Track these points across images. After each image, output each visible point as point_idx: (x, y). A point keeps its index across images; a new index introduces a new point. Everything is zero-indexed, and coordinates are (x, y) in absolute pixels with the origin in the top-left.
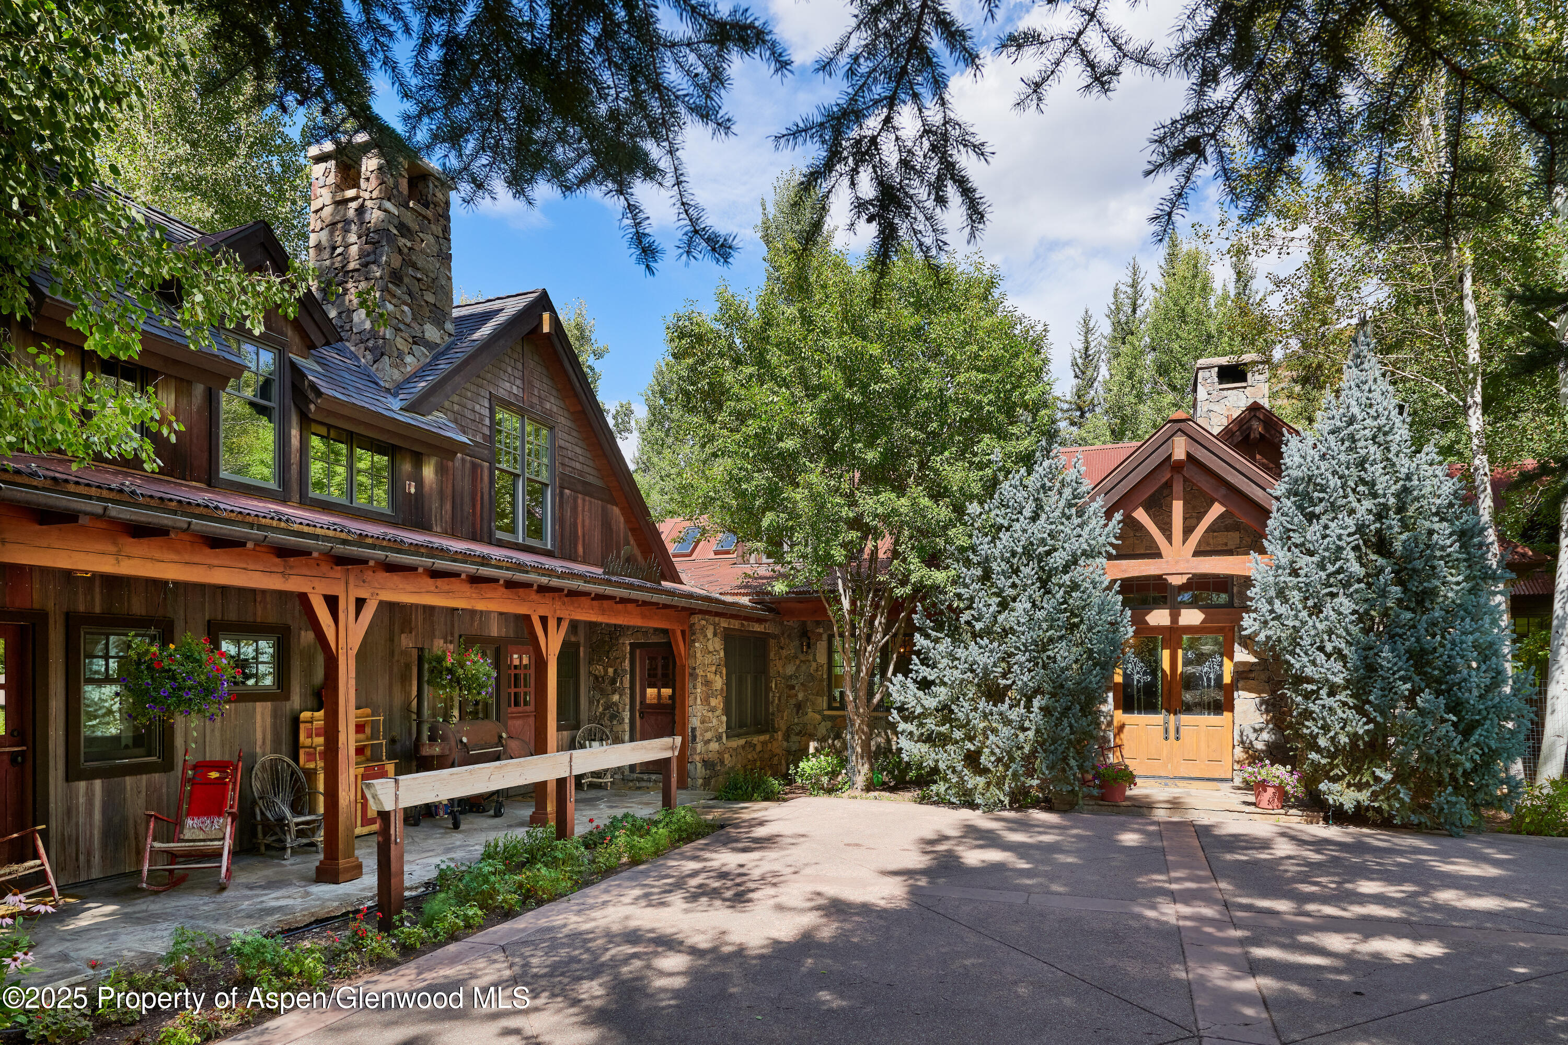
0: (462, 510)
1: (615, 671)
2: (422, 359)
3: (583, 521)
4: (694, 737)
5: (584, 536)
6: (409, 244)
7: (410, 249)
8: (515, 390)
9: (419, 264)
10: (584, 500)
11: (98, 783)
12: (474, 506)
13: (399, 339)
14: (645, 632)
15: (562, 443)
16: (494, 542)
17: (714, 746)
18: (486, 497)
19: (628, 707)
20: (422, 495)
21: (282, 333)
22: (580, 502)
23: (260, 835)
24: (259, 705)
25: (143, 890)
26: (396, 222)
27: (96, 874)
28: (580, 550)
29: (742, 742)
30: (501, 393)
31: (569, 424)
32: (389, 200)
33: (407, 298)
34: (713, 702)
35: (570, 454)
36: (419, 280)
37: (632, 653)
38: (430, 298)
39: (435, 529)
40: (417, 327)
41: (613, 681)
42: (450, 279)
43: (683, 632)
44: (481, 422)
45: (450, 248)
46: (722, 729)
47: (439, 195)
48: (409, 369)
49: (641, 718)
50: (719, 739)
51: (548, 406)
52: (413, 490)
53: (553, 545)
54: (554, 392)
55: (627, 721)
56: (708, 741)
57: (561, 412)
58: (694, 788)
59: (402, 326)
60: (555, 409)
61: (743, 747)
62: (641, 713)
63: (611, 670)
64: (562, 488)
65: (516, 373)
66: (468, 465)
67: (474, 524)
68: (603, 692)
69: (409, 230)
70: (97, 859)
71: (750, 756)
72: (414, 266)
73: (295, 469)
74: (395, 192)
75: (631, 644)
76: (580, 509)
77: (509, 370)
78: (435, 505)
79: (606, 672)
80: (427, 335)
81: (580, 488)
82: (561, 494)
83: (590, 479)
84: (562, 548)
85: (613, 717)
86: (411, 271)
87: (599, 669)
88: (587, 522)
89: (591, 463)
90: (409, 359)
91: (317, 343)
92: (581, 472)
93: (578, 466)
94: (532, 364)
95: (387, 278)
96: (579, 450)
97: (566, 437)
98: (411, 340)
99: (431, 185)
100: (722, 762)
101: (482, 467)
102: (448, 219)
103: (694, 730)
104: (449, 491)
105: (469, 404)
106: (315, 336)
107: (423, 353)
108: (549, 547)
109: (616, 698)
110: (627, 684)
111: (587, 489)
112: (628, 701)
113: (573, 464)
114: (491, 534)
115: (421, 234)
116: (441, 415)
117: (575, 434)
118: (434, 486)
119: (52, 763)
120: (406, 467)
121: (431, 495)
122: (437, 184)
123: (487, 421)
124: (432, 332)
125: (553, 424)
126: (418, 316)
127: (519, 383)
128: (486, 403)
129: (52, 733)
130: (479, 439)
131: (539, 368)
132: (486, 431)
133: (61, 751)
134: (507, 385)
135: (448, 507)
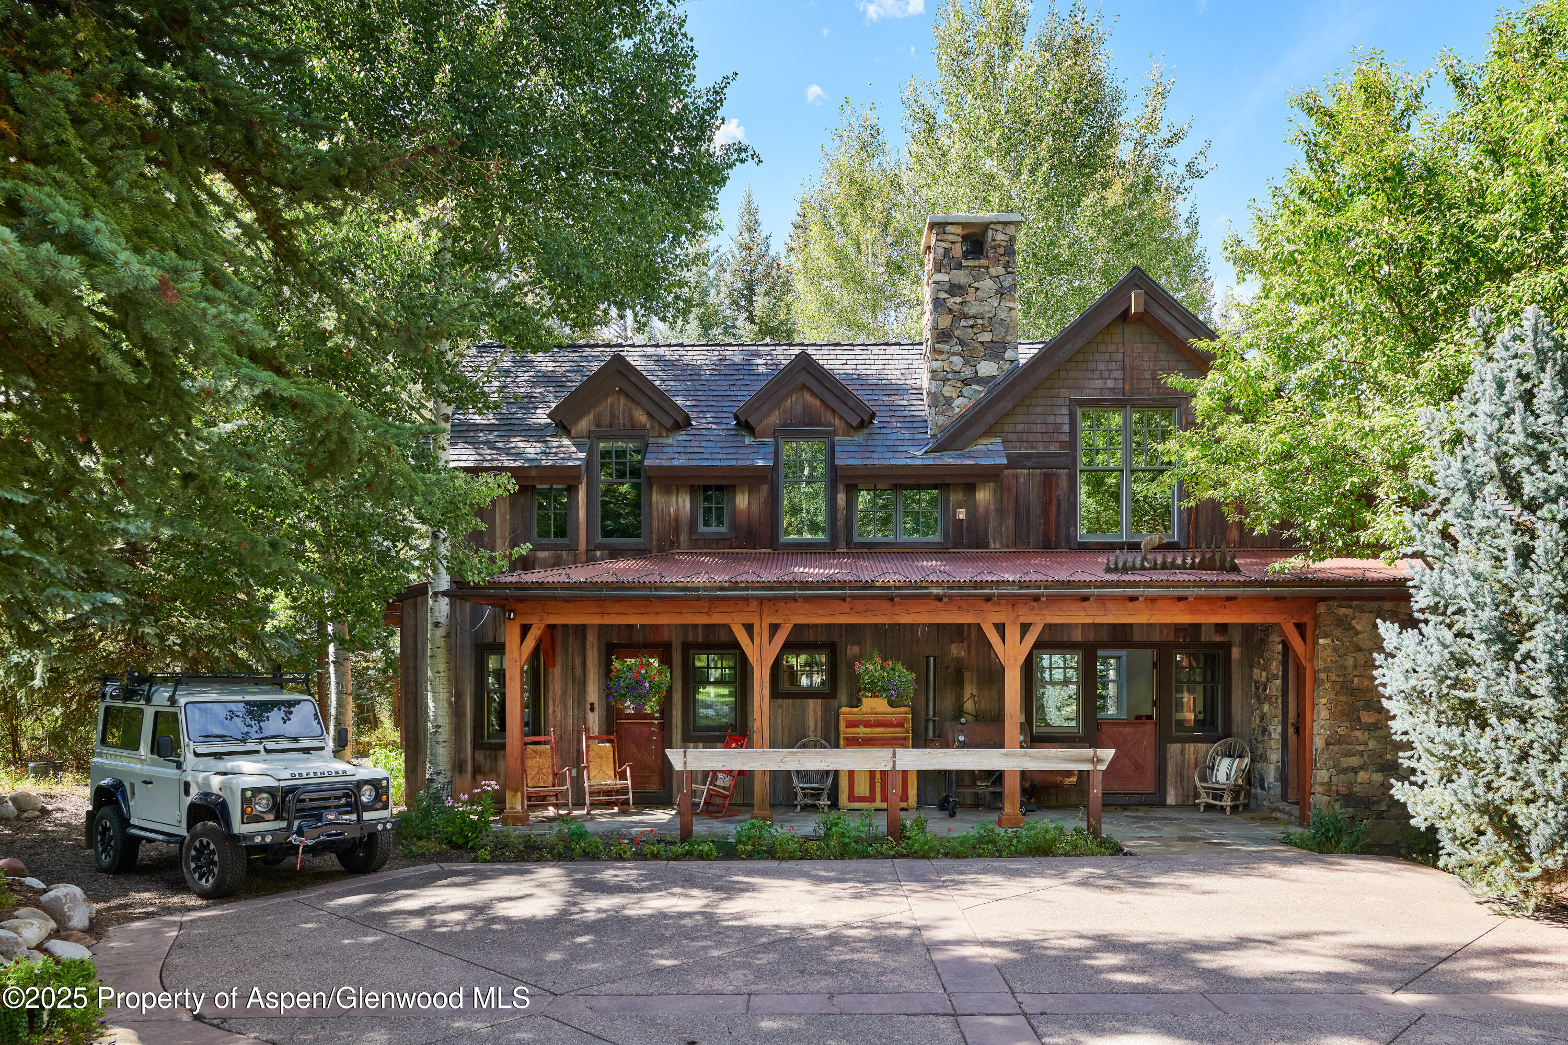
0: (1028, 522)
1: (1267, 677)
2: (975, 396)
6: (960, 300)
7: (962, 303)
8: (1110, 384)
9: (973, 313)
12: (1046, 516)
13: (947, 388)
16: (1073, 546)
18: (1064, 504)
19: (1277, 720)
20: (976, 518)
21: (827, 425)
24: (811, 701)
26: (946, 287)
30: (1089, 393)
33: (957, 349)
34: (1368, 717)
36: (972, 327)
38: (984, 336)
40: (968, 369)
41: (1265, 688)
44: (1056, 432)
47: (1002, 237)
48: (957, 410)
49: (1297, 733)
52: (963, 516)
53: (1179, 536)
54: (1181, 365)
55: (1275, 736)
56: (1353, 770)
59: (951, 375)
62: (1295, 726)
63: (1264, 675)
65: (1112, 366)
66: (1038, 477)
67: (1046, 534)
68: (1259, 700)
69: (960, 287)
72: (967, 316)
73: (841, 524)
74: (945, 261)
75: (1282, 642)
77: (1102, 366)
78: (993, 524)
79: (1261, 676)
80: (981, 373)
84: (1195, 537)
86: (963, 322)
90: (958, 402)
91: (853, 423)
94: (1139, 347)
95: (934, 339)
98: (960, 385)
99: (990, 233)
101: (1057, 476)
102: (1012, 254)
103: (1316, 751)
104: (1011, 505)
105: (1040, 419)
107: (975, 391)
108: (1176, 538)
110: (1276, 692)
112: (1279, 712)
115: (976, 285)
116: (997, 440)
118: (992, 507)
119: (674, 730)
120: (956, 496)
121: (987, 516)
122: (999, 227)
123: (1066, 428)
124: (987, 368)
125: (1177, 402)
126: (970, 360)
127: (1117, 374)
128: (1065, 411)
129: (674, 713)
130: (1053, 448)
131: (1153, 348)
132: (1066, 438)
133: (679, 724)
134: (1099, 383)
135: (1010, 522)
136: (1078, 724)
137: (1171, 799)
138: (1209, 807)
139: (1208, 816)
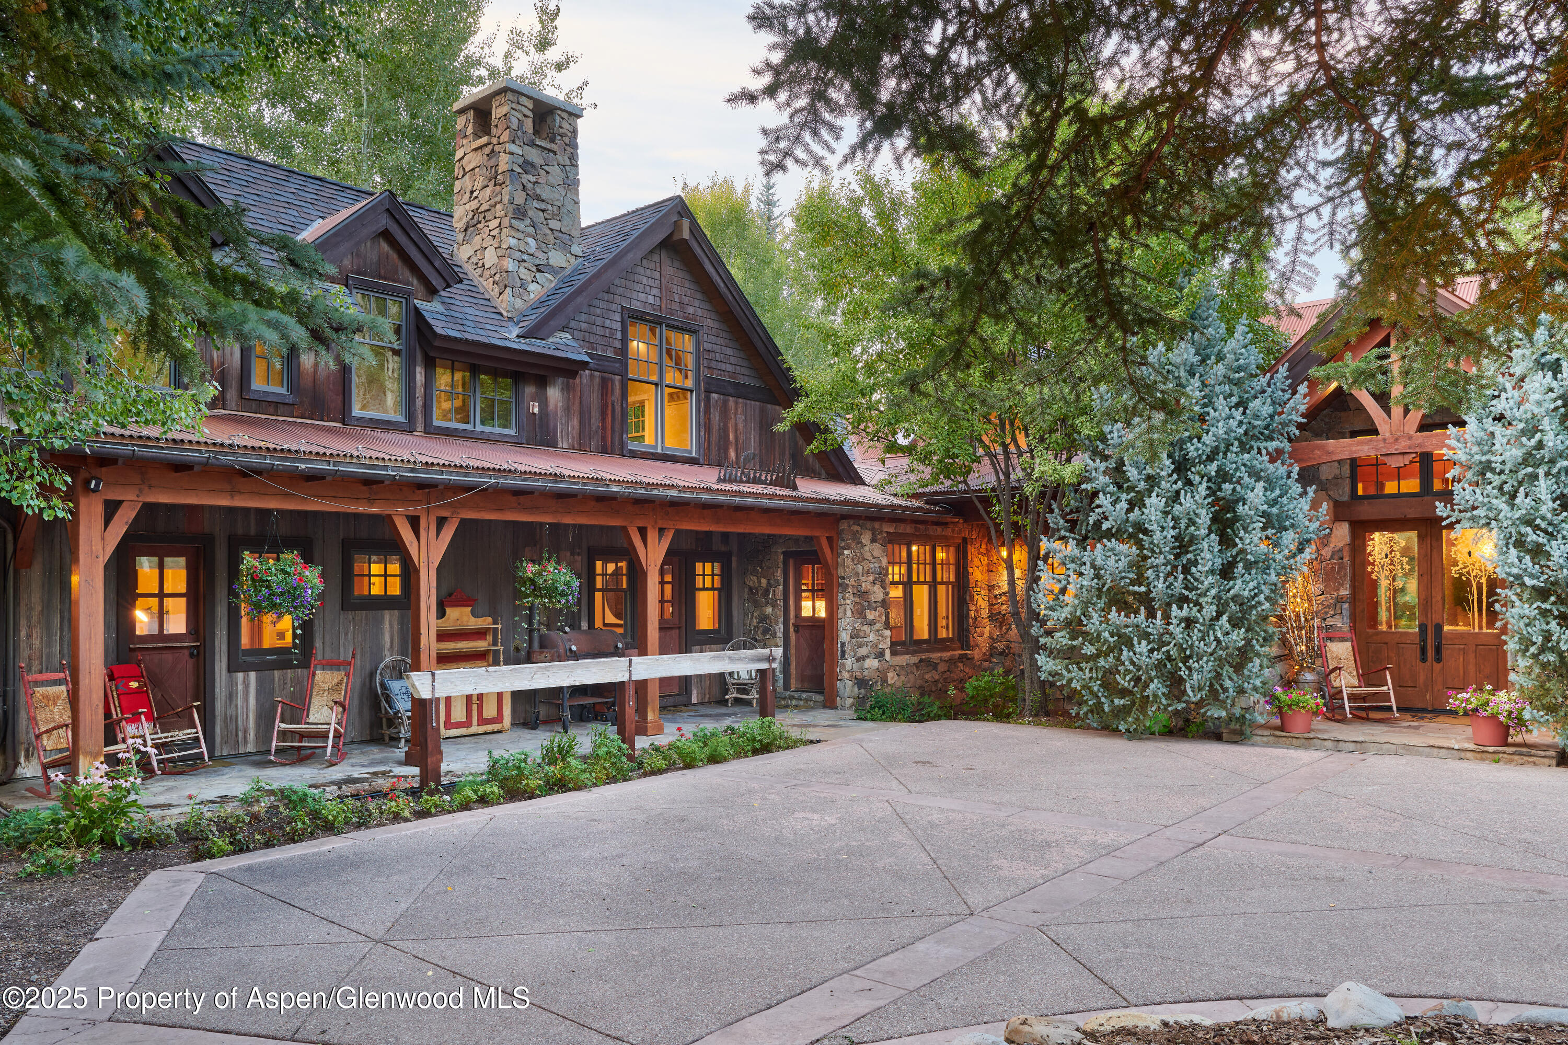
0: (590, 425)
1: (768, 583)
2: (547, 285)
3: (736, 425)
4: (843, 652)
5: (737, 441)
6: (533, 179)
7: (534, 183)
8: (651, 300)
9: (544, 196)
10: (737, 403)
11: (252, 675)
12: (603, 420)
13: (522, 270)
14: (796, 540)
15: (708, 346)
16: (625, 453)
17: (872, 663)
18: (618, 410)
19: (781, 620)
20: (547, 414)
21: (409, 284)
22: (731, 404)
23: (385, 726)
24: (387, 614)
25: (271, 762)
26: (521, 161)
27: (251, 748)
28: (732, 455)
29: (915, 659)
30: (635, 305)
31: (717, 325)
32: (514, 142)
33: (531, 230)
34: (870, 615)
35: (718, 357)
36: (543, 211)
37: (785, 563)
38: (554, 224)
39: (560, 445)
40: (540, 254)
41: (766, 592)
42: (577, 203)
43: (830, 539)
44: (612, 337)
45: (577, 174)
46: (885, 645)
47: (565, 125)
48: (532, 296)
49: (796, 631)
50: (880, 655)
51: (691, 310)
52: (536, 411)
53: (698, 452)
54: (699, 296)
55: (780, 634)
56: (863, 658)
57: (707, 314)
58: (843, 708)
59: (525, 257)
60: (699, 312)
61: (916, 666)
62: (795, 625)
63: (764, 581)
64: (708, 392)
65: (652, 283)
66: (597, 380)
67: (604, 438)
68: (757, 605)
69: (533, 165)
70: (252, 736)
71: (927, 676)
72: (539, 198)
73: (419, 402)
74: (519, 133)
75: (784, 553)
76: (731, 412)
77: (645, 281)
78: (561, 422)
79: (760, 582)
80: (551, 262)
81: (732, 391)
82: (708, 399)
83: (743, 380)
84: (708, 454)
85: (766, 631)
86: (536, 204)
87: (752, 581)
88: (741, 425)
89: (745, 363)
90: (532, 287)
91: (438, 288)
92: (733, 374)
93: (729, 368)
94: (671, 271)
95: (510, 215)
96: (729, 351)
97: (714, 339)
98: (534, 269)
99: (557, 118)
100: (884, 680)
101: (613, 381)
102: (575, 146)
103: (843, 644)
104: (576, 407)
105: (599, 321)
106: (436, 281)
107: (547, 279)
108: (694, 454)
109: (769, 610)
110: (780, 596)
111: (741, 392)
112: (780, 613)
113: (723, 366)
114: (623, 445)
115: (546, 167)
116: (567, 335)
117: (723, 335)
118: (560, 404)
119: (217, 657)
120: (530, 390)
121: (556, 413)
122: (565, 115)
123: (619, 335)
124: (557, 258)
125: (696, 328)
126: (543, 245)
127: (655, 291)
128: (618, 318)
129: (218, 632)
130: (609, 353)
131: (680, 274)
132: (618, 345)
133: (224, 647)
134: (642, 296)
135: (575, 422)
136: (625, 630)
137: (694, 700)
138: (737, 701)
139: (737, 709)
